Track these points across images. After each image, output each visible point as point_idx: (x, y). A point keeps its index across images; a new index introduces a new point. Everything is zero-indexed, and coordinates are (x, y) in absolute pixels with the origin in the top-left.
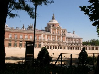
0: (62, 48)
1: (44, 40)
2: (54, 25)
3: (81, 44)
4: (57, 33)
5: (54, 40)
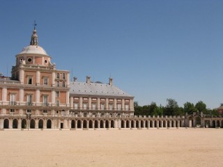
0: (53, 126)
3: (130, 112)
4: (38, 81)
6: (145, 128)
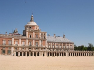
0: (40, 55)
1: (17, 45)
2: (30, 28)
3: (72, 49)
5: (31, 45)
6: (79, 56)
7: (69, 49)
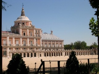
0: (37, 55)
1: (11, 45)
2: (23, 24)
4: (28, 34)
5: (25, 45)
7: (58, 48)
